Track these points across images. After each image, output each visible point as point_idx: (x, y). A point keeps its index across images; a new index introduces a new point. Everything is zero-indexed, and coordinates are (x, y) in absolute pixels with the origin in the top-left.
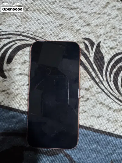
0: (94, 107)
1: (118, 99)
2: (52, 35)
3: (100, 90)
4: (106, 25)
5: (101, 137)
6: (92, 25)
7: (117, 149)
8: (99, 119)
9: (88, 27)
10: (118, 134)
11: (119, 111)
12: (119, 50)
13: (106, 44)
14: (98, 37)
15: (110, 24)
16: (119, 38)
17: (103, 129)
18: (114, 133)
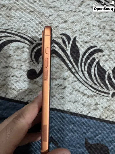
0: (71, 93)
1: (91, 86)
2: (33, 31)
3: (75, 79)
4: (81, 22)
5: (77, 119)
6: (69, 22)
7: (90, 128)
8: (75, 103)
9: (65, 24)
10: (92, 116)
11: (93, 97)
12: (92, 43)
13: (81, 38)
14: (74, 33)
15: (84, 21)
16: (93, 33)
17: (79, 112)
18: (88, 115)
